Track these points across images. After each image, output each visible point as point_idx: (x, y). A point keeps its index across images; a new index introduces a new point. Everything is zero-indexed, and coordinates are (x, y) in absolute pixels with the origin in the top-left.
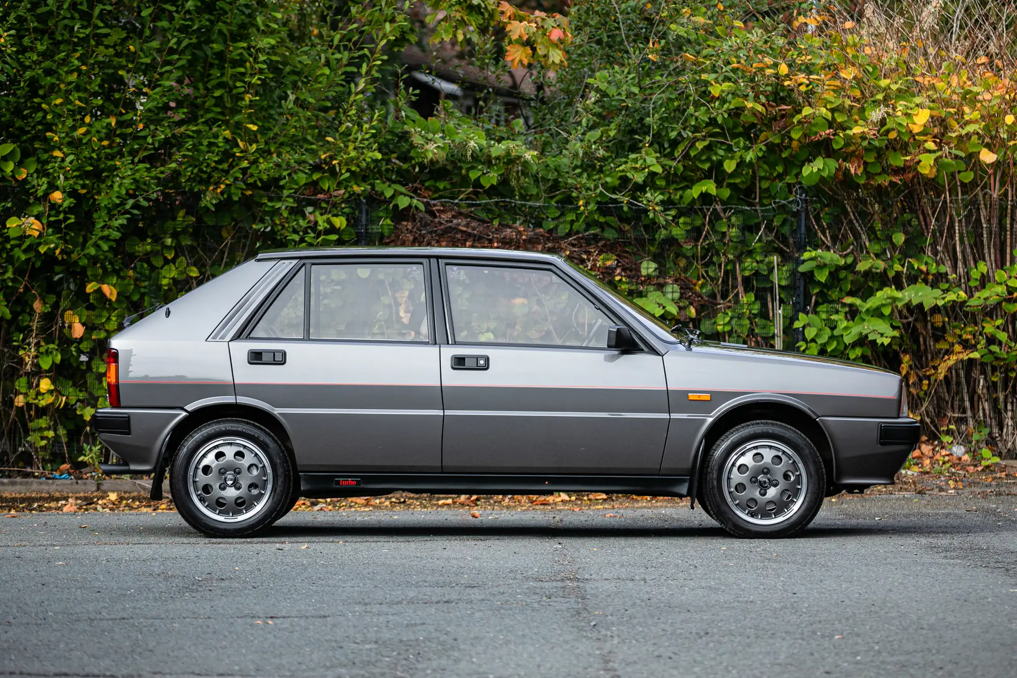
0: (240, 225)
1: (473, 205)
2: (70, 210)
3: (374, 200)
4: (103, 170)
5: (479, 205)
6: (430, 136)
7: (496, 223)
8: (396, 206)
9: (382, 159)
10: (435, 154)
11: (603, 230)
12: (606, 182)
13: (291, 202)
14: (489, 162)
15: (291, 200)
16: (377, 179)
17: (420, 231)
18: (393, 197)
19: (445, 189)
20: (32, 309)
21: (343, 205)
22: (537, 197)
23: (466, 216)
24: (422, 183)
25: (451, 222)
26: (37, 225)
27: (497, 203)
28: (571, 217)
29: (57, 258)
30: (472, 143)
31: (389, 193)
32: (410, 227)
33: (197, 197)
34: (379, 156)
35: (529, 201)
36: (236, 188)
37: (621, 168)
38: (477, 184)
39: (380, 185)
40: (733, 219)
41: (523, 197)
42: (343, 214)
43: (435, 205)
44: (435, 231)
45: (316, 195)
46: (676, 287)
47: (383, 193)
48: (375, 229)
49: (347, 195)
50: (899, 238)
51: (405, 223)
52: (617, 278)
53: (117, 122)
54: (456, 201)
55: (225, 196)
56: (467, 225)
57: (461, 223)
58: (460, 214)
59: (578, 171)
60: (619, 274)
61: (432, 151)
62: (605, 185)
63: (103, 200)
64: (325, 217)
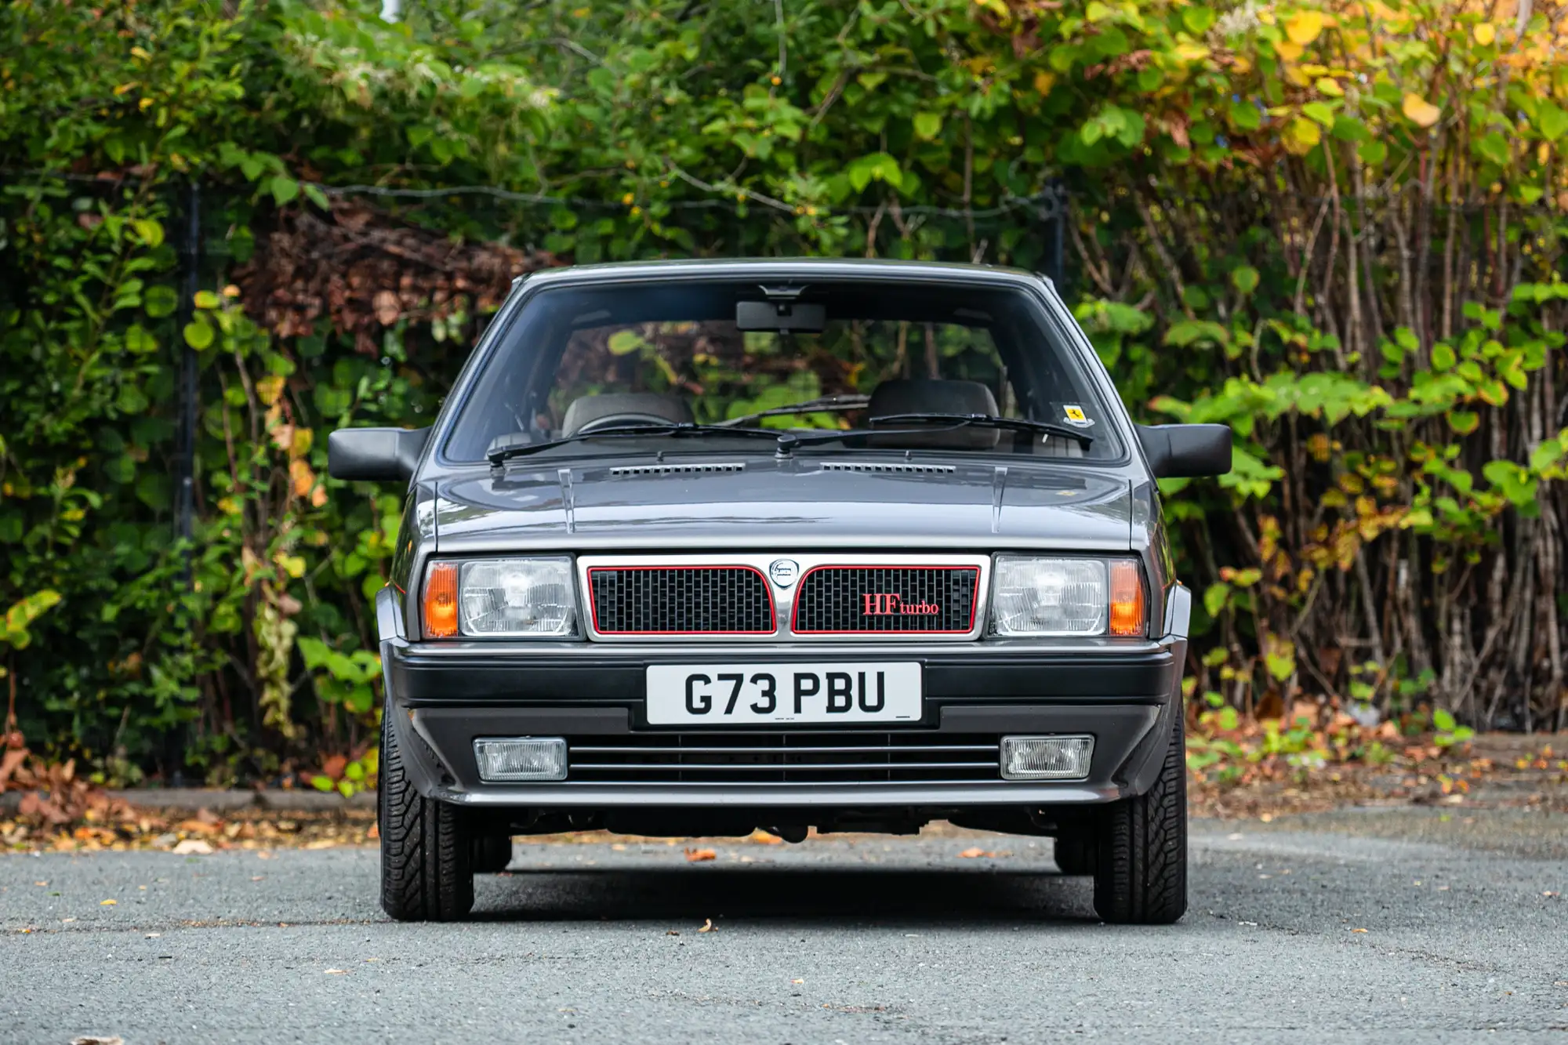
1: (407, 200)
3: (217, 186)
5: (417, 200)
7: (457, 239)
8: (269, 198)
9: (244, 99)
12: (685, 158)
13: (56, 187)
16: (225, 140)
17: (307, 252)
18: (262, 178)
19: (355, 165)
21: (152, 197)
22: (536, 188)
23: (396, 223)
25: (368, 234)
27: (445, 198)
28: (606, 227)
31: (252, 171)
32: (286, 245)
34: (240, 92)
35: (521, 192)
37: (711, 128)
38: (422, 155)
39: (231, 154)
40: (924, 235)
41: (509, 186)
42: (155, 214)
44: (337, 255)
45: (98, 172)
46: (813, 378)
47: (239, 172)
48: (217, 247)
49: (163, 175)
50: (1246, 278)
54: (373, 190)
56: (401, 243)
57: (389, 239)
58: (383, 220)
59: (628, 131)
62: (684, 164)
64: (118, 220)
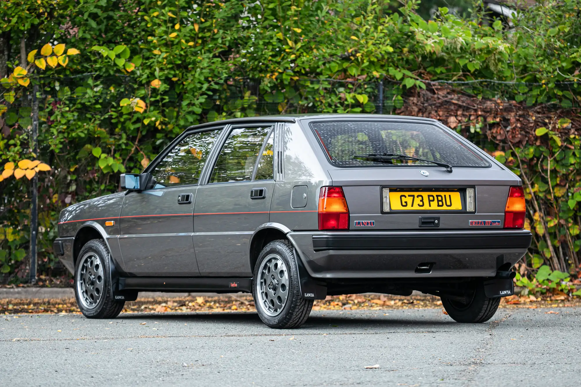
0: (291, 102)
1: (463, 84)
2: (165, 93)
3: (389, 81)
4: (189, 63)
5: (467, 84)
6: (430, 34)
7: (480, 97)
8: (405, 86)
9: (394, 52)
10: (432, 47)
11: (561, 101)
12: (563, 67)
13: (326, 85)
14: (473, 53)
15: (326, 83)
16: (391, 66)
17: (423, 104)
18: (402, 79)
19: (442, 73)
20: (141, 165)
21: (366, 86)
22: (512, 79)
23: (458, 92)
24: (425, 69)
25: (447, 97)
26: (142, 104)
27: (481, 83)
28: (536, 92)
29: (157, 128)
30: (461, 39)
31: (399, 76)
32: (415, 101)
33: (258, 81)
34: (391, 50)
35: (505, 80)
36: (287, 75)
37: (573, 56)
38: (465, 69)
39: (392, 71)
41: (500, 78)
42: (366, 92)
43: (434, 85)
44: (434, 104)
45: (346, 79)
47: (395, 77)
48: (389, 103)
49: (368, 79)
51: (412, 98)
52: (572, 136)
53: (200, 28)
54: (450, 82)
55: (279, 81)
56: (458, 99)
57: (454, 98)
58: (453, 91)
59: (541, 58)
60: (573, 133)
61: (430, 45)
62: (561, 69)
63: (188, 84)
64: (352, 95)
